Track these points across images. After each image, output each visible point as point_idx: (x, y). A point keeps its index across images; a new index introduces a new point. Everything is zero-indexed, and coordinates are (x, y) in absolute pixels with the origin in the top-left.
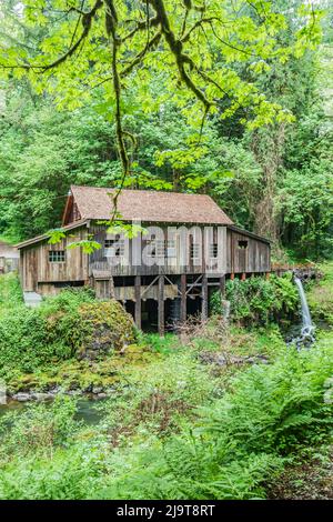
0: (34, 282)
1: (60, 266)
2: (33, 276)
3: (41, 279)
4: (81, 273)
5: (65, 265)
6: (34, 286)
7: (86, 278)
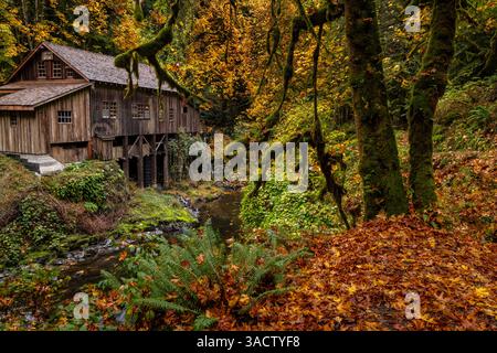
0: (47, 143)
1: (68, 126)
2: (45, 137)
3: (53, 141)
4: (86, 134)
5: (73, 126)
6: (47, 148)
7: (89, 139)
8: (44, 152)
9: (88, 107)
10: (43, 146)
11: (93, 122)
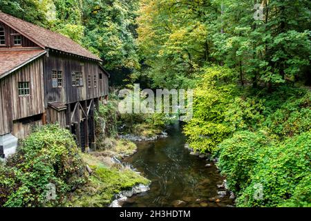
0: (9, 121)
3: (15, 117)
4: (41, 106)
5: (31, 98)
6: (10, 126)
7: (44, 111)
8: (7, 131)
9: (42, 76)
10: (6, 125)
11: (46, 93)
